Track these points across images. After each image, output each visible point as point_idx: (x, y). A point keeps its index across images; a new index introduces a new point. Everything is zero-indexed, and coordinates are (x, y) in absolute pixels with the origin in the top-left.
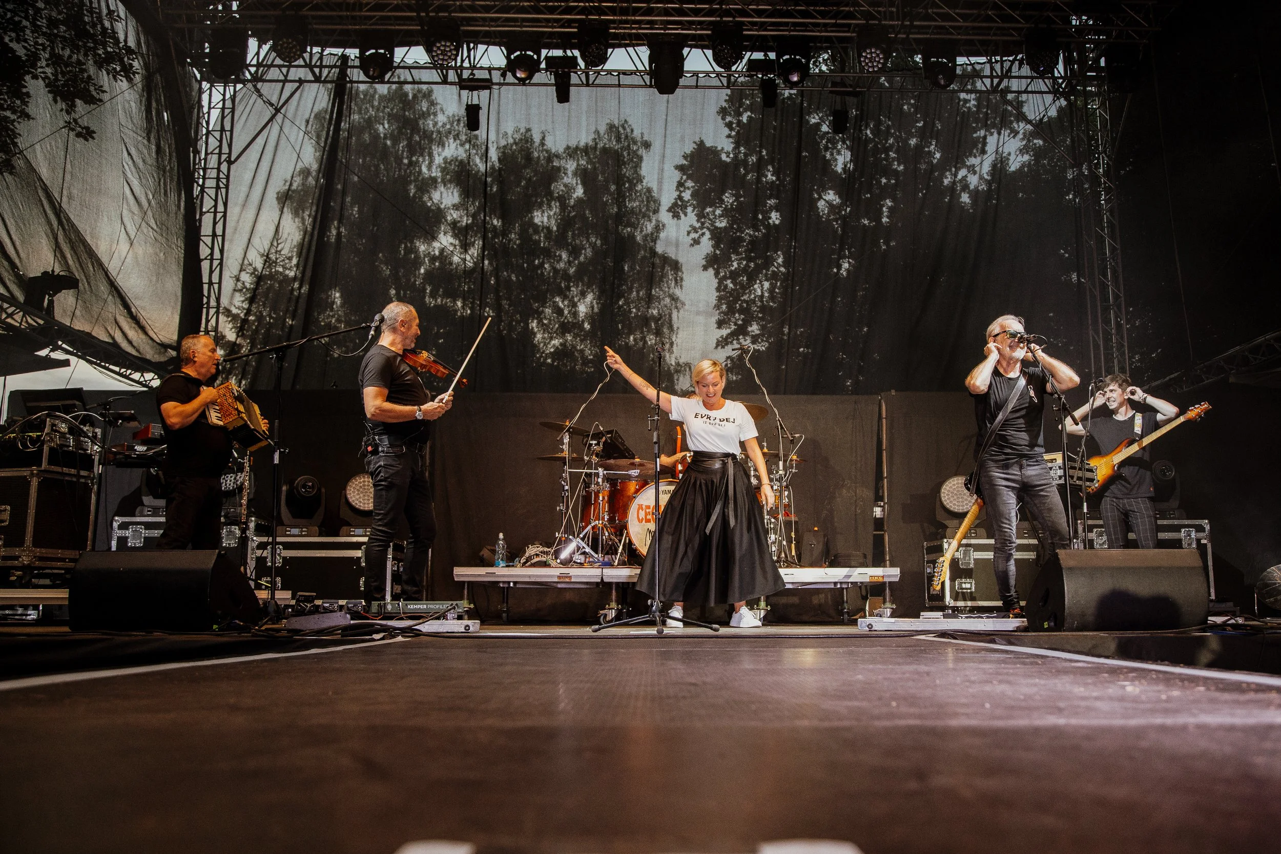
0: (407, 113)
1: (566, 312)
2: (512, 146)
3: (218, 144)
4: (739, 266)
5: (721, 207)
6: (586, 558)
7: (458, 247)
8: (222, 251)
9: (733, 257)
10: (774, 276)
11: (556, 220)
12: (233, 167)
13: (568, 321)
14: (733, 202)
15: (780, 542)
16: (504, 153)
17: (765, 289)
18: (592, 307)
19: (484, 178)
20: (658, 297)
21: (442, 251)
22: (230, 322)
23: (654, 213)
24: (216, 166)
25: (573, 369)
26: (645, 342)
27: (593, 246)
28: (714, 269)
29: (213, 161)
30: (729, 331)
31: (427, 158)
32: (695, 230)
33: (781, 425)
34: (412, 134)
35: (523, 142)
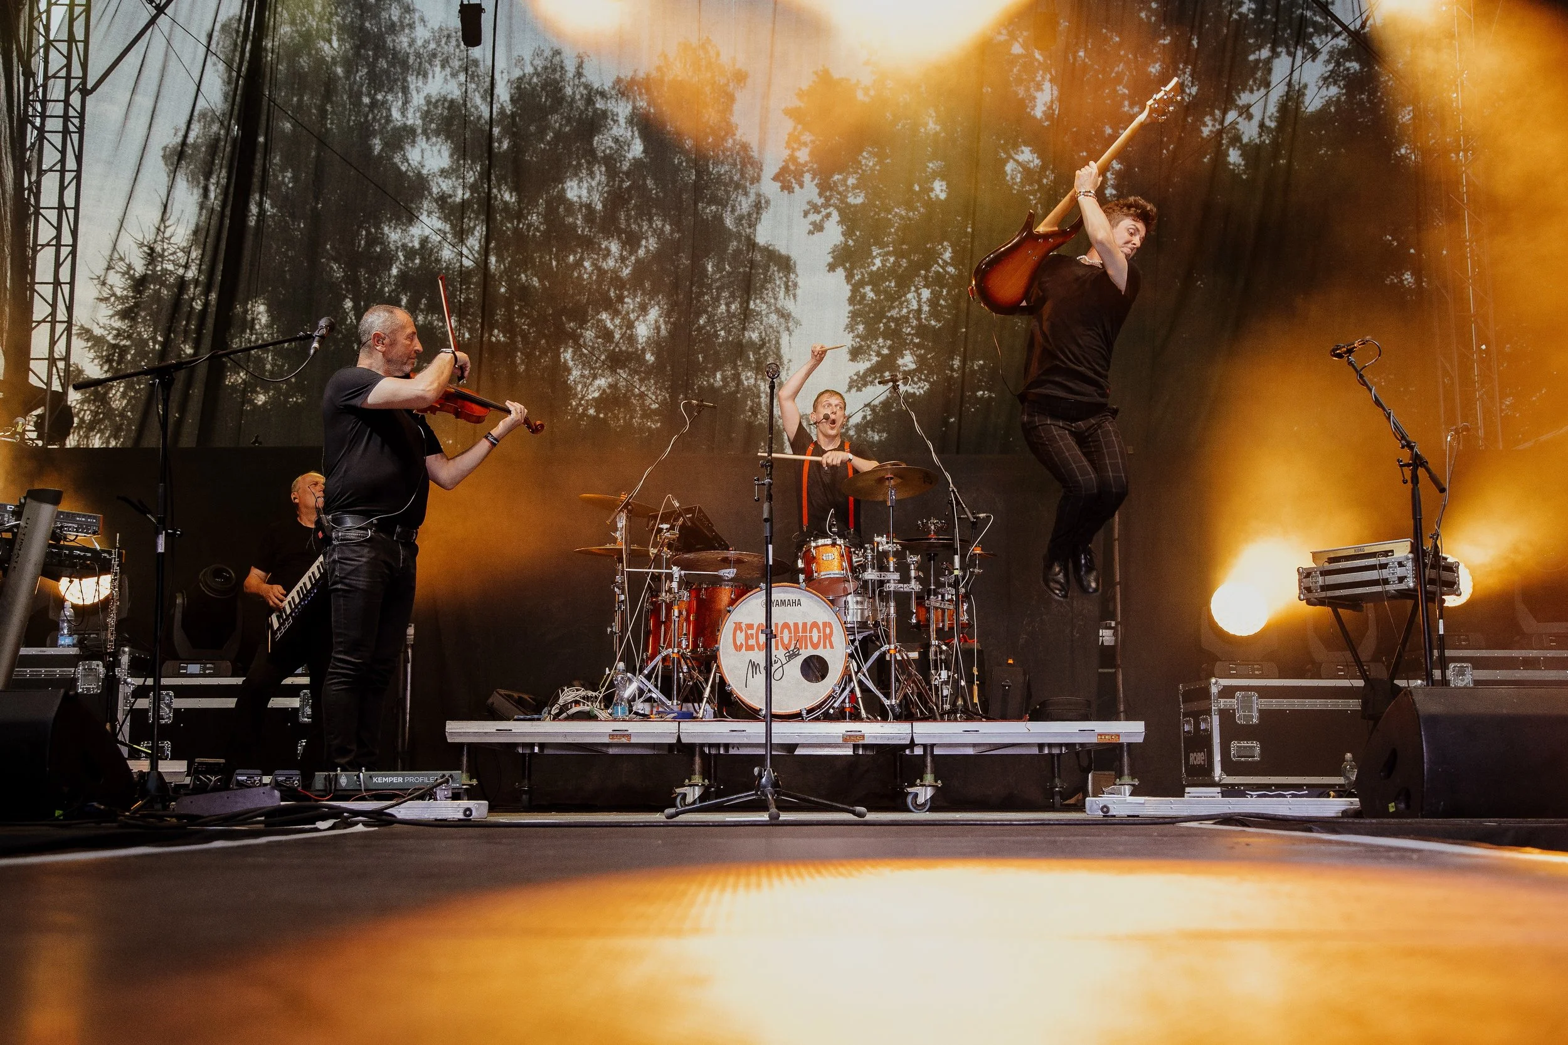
0: (367, 24)
1: (617, 336)
2: (531, 79)
3: (65, 61)
4: (884, 265)
5: (856, 173)
6: (652, 707)
7: (449, 236)
8: (74, 233)
9: (875, 251)
10: (939, 280)
11: (601, 194)
12: (90, 100)
13: (620, 350)
14: (875, 165)
15: (956, 683)
16: (518, 88)
17: (924, 300)
18: (658, 328)
19: (487, 127)
20: (759, 313)
21: (424, 241)
22: (90, 348)
23: (752, 183)
24: (62, 98)
25: (629, 424)
26: (739, 382)
27: (659, 234)
28: (845, 269)
29: (57, 90)
30: (868, 365)
31: (400, 95)
32: (816, 209)
33: (956, 498)
34: (376, 58)
35: (550, 70)
